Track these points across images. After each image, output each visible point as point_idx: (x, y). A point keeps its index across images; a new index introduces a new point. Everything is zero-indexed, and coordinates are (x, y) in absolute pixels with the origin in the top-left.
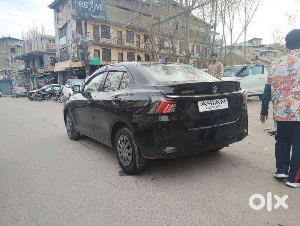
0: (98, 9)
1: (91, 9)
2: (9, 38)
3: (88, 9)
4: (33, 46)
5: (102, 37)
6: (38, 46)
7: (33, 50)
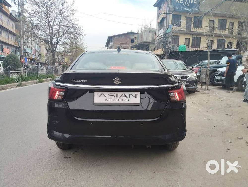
0: (192, 3)
1: (185, 3)
2: (131, 33)
3: (183, 4)
4: (143, 38)
5: (194, 27)
6: (146, 37)
7: (143, 41)
